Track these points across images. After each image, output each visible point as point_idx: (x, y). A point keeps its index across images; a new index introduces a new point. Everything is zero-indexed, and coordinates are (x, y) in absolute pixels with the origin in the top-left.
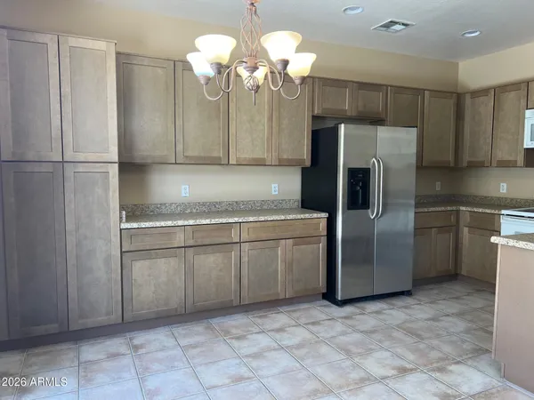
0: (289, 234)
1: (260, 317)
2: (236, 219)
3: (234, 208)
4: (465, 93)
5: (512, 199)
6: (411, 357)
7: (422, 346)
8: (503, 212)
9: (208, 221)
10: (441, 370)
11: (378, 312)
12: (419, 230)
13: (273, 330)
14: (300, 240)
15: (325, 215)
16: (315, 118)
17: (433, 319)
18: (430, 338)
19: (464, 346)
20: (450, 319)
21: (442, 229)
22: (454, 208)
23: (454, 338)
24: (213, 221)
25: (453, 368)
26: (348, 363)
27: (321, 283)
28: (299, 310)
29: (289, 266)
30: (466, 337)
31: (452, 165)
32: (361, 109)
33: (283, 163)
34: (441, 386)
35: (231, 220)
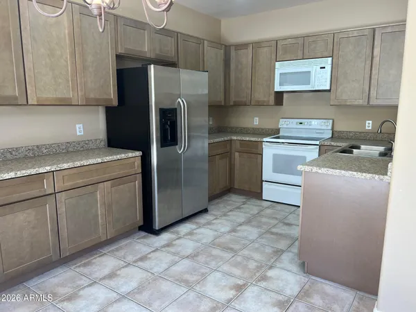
0: (107, 176)
1: (85, 265)
2: (48, 168)
3: (35, 154)
4: (230, 46)
5: (263, 129)
6: (237, 272)
7: (239, 259)
8: (265, 139)
9: (12, 175)
10: (264, 278)
11: (191, 233)
12: (211, 157)
13: (104, 278)
14: (117, 180)
15: (139, 153)
16: (119, 57)
17: (234, 230)
18: (241, 250)
19: (267, 251)
20: (244, 227)
21: (223, 155)
22: (229, 138)
23: (257, 245)
24: (19, 174)
25: (270, 273)
26: (192, 295)
27: (139, 218)
28: (121, 248)
29: (108, 207)
30: (263, 241)
31: (223, 104)
32: (158, 52)
33: (89, 103)
34: (273, 294)
35: (42, 170)
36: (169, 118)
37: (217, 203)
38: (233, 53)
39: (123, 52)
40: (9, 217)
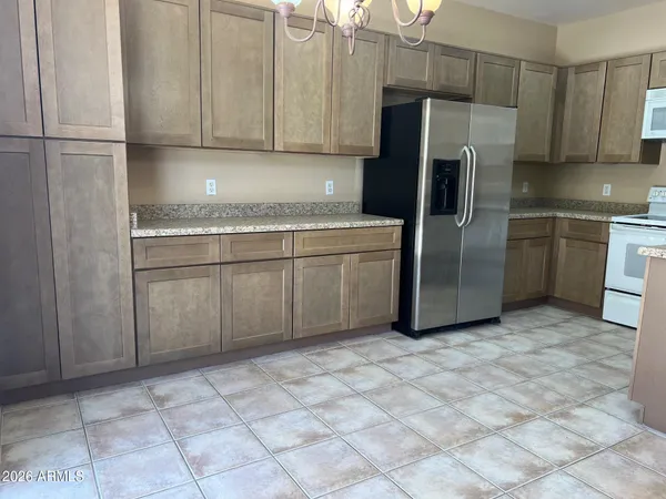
0: (354, 247)
1: (319, 354)
2: (288, 227)
3: (277, 211)
4: (567, 67)
5: (617, 204)
6: (524, 400)
7: (532, 386)
8: (614, 219)
9: (250, 229)
10: (565, 415)
11: (466, 345)
12: (513, 241)
13: (339, 371)
14: (367, 254)
15: (399, 222)
16: (387, 91)
17: (535, 352)
18: (538, 376)
19: (583, 384)
20: (554, 351)
21: (536, 241)
22: (550, 214)
23: (567, 375)
24: (258, 229)
25: (578, 412)
26: (446, 412)
27: (392, 310)
28: (365, 344)
29: (354, 289)
30: (581, 373)
31: (547, 160)
32: (443, 82)
33: (344, 153)
34: (571, 436)
35: (281, 228)
36: (447, 174)
37: (520, 315)
38: (571, 77)
39: (393, 83)
40: (244, 276)
